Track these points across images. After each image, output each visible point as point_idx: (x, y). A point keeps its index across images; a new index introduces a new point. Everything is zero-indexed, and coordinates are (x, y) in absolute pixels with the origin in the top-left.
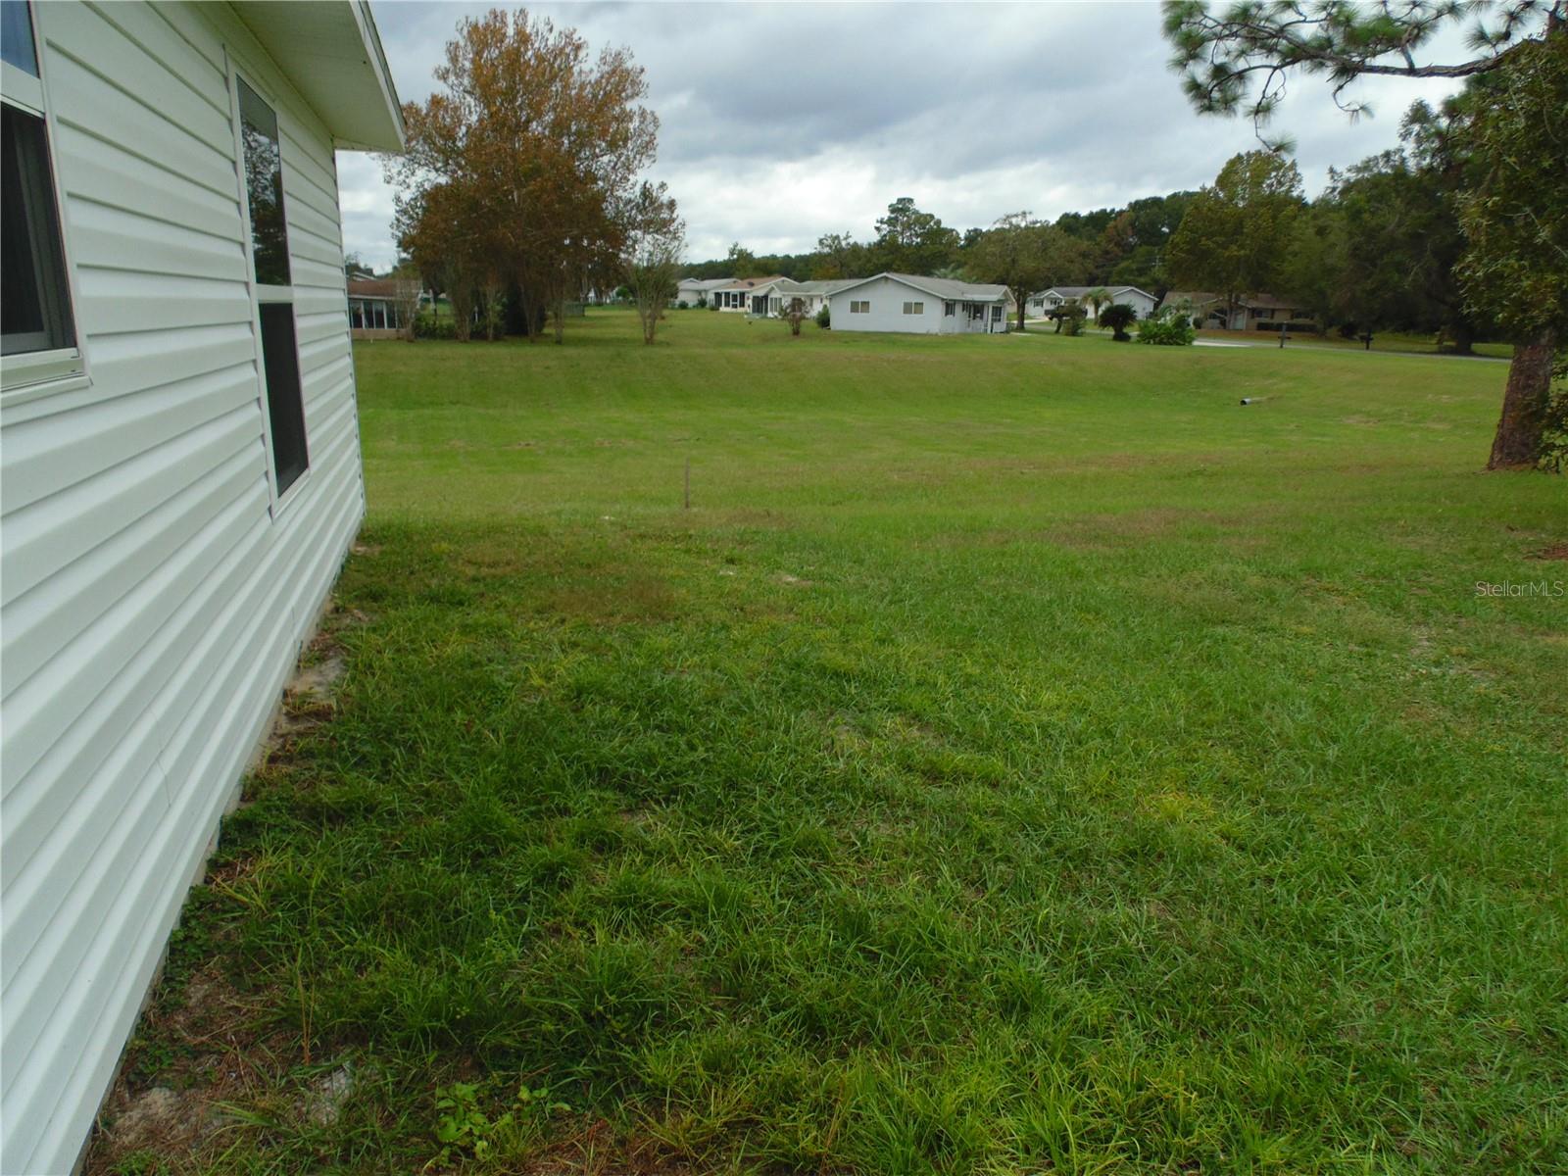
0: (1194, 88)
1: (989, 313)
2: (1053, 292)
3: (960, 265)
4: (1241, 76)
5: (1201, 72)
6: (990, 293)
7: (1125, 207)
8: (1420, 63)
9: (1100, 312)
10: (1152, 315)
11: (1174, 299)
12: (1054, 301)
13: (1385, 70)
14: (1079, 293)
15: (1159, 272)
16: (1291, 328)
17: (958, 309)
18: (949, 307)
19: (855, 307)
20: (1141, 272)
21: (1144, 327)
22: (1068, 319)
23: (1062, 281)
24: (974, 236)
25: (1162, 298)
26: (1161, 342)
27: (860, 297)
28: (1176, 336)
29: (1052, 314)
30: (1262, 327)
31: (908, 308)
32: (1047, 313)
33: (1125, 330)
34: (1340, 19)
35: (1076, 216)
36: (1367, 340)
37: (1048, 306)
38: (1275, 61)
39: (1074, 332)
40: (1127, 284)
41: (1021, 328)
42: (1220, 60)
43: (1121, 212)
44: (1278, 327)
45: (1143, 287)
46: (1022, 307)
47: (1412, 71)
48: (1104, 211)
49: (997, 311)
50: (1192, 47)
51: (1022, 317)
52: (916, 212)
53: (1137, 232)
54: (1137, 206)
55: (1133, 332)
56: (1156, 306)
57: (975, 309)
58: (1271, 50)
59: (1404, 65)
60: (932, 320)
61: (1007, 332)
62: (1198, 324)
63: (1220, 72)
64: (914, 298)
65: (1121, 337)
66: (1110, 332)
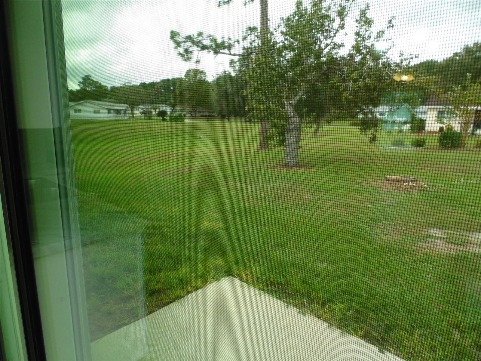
0: (180, 54)
1: (123, 113)
2: (141, 106)
3: (111, 98)
4: (191, 52)
5: (182, 50)
6: (122, 107)
7: (159, 81)
8: (232, 53)
9: (157, 112)
10: (172, 113)
11: (177, 108)
12: (142, 109)
13: (225, 53)
14: (149, 107)
15: (171, 100)
16: (210, 116)
17: (112, 112)
18: (109, 111)
19: (76, 111)
20: (167, 100)
21: (170, 116)
22: (147, 114)
23: (144, 103)
24: (114, 89)
25: (174, 108)
26: (175, 121)
27: (77, 108)
28: (179, 119)
29: (142, 113)
30: (202, 116)
31: (95, 112)
32: (140, 112)
33: (165, 117)
34: (213, 40)
35: (145, 84)
36: (228, 119)
37: (140, 110)
38: (199, 49)
39: (150, 118)
40: (163, 104)
41: (133, 117)
42: (186, 47)
43: (158, 83)
44: (206, 116)
45: (168, 104)
46: (132, 110)
47: (231, 54)
48: (153, 82)
49: (125, 112)
50: (178, 44)
51: (133, 114)
52: (92, 80)
53: (164, 88)
54: (163, 81)
55: (167, 118)
56: (173, 110)
57: (118, 112)
58: (198, 46)
59: (229, 53)
60: (104, 115)
61: (129, 118)
62: (185, 115)
63: (186, 51)
64: (97, 108)
65: (164, 120)
66: (161, 118)
